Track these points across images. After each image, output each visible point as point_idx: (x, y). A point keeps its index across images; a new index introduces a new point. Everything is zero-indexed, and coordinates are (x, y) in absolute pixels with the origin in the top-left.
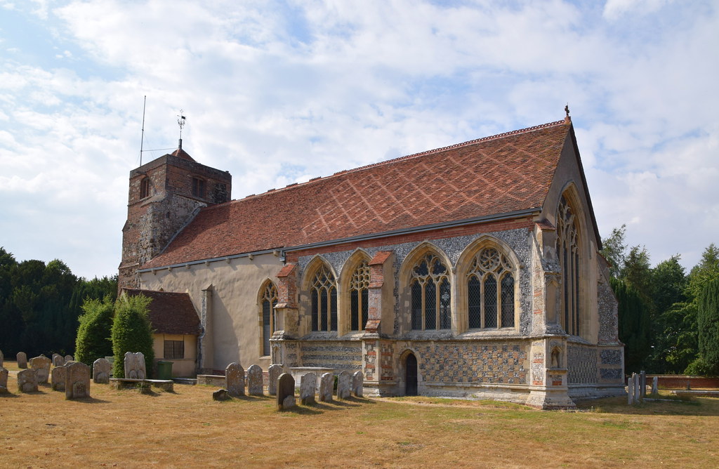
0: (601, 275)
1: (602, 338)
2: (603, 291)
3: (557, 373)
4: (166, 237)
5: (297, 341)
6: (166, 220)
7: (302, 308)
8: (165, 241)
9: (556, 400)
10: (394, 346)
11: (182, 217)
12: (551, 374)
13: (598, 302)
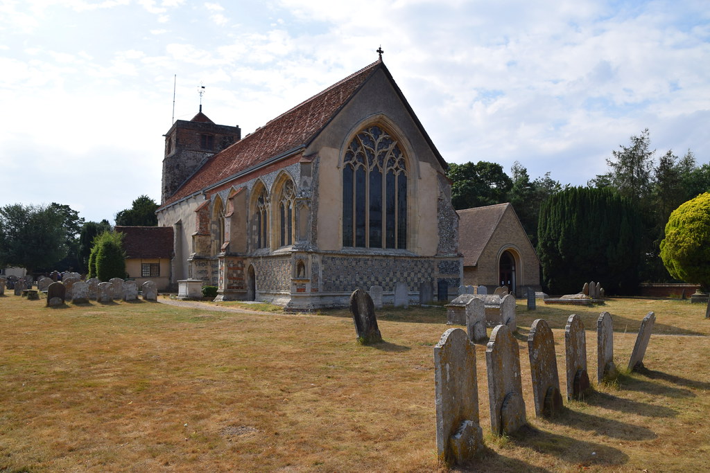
0: (441, 192)
1: (442, 250)
2: (443, 207)
3: (301, 282)
4: (176, 184)
5: (208, 260)
6: (176, 171)
7: (212, 234)
8: (175, 187)
9: (297, 304)
10: (244, 262)
11: (191, 167)
12: (295, 282)
13: (438, 217)
